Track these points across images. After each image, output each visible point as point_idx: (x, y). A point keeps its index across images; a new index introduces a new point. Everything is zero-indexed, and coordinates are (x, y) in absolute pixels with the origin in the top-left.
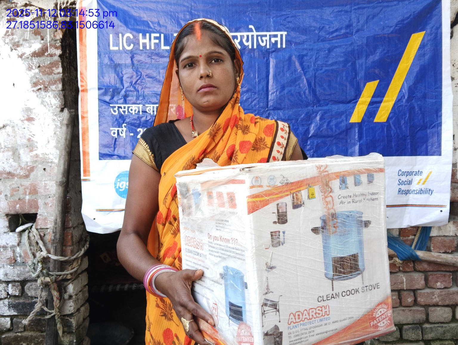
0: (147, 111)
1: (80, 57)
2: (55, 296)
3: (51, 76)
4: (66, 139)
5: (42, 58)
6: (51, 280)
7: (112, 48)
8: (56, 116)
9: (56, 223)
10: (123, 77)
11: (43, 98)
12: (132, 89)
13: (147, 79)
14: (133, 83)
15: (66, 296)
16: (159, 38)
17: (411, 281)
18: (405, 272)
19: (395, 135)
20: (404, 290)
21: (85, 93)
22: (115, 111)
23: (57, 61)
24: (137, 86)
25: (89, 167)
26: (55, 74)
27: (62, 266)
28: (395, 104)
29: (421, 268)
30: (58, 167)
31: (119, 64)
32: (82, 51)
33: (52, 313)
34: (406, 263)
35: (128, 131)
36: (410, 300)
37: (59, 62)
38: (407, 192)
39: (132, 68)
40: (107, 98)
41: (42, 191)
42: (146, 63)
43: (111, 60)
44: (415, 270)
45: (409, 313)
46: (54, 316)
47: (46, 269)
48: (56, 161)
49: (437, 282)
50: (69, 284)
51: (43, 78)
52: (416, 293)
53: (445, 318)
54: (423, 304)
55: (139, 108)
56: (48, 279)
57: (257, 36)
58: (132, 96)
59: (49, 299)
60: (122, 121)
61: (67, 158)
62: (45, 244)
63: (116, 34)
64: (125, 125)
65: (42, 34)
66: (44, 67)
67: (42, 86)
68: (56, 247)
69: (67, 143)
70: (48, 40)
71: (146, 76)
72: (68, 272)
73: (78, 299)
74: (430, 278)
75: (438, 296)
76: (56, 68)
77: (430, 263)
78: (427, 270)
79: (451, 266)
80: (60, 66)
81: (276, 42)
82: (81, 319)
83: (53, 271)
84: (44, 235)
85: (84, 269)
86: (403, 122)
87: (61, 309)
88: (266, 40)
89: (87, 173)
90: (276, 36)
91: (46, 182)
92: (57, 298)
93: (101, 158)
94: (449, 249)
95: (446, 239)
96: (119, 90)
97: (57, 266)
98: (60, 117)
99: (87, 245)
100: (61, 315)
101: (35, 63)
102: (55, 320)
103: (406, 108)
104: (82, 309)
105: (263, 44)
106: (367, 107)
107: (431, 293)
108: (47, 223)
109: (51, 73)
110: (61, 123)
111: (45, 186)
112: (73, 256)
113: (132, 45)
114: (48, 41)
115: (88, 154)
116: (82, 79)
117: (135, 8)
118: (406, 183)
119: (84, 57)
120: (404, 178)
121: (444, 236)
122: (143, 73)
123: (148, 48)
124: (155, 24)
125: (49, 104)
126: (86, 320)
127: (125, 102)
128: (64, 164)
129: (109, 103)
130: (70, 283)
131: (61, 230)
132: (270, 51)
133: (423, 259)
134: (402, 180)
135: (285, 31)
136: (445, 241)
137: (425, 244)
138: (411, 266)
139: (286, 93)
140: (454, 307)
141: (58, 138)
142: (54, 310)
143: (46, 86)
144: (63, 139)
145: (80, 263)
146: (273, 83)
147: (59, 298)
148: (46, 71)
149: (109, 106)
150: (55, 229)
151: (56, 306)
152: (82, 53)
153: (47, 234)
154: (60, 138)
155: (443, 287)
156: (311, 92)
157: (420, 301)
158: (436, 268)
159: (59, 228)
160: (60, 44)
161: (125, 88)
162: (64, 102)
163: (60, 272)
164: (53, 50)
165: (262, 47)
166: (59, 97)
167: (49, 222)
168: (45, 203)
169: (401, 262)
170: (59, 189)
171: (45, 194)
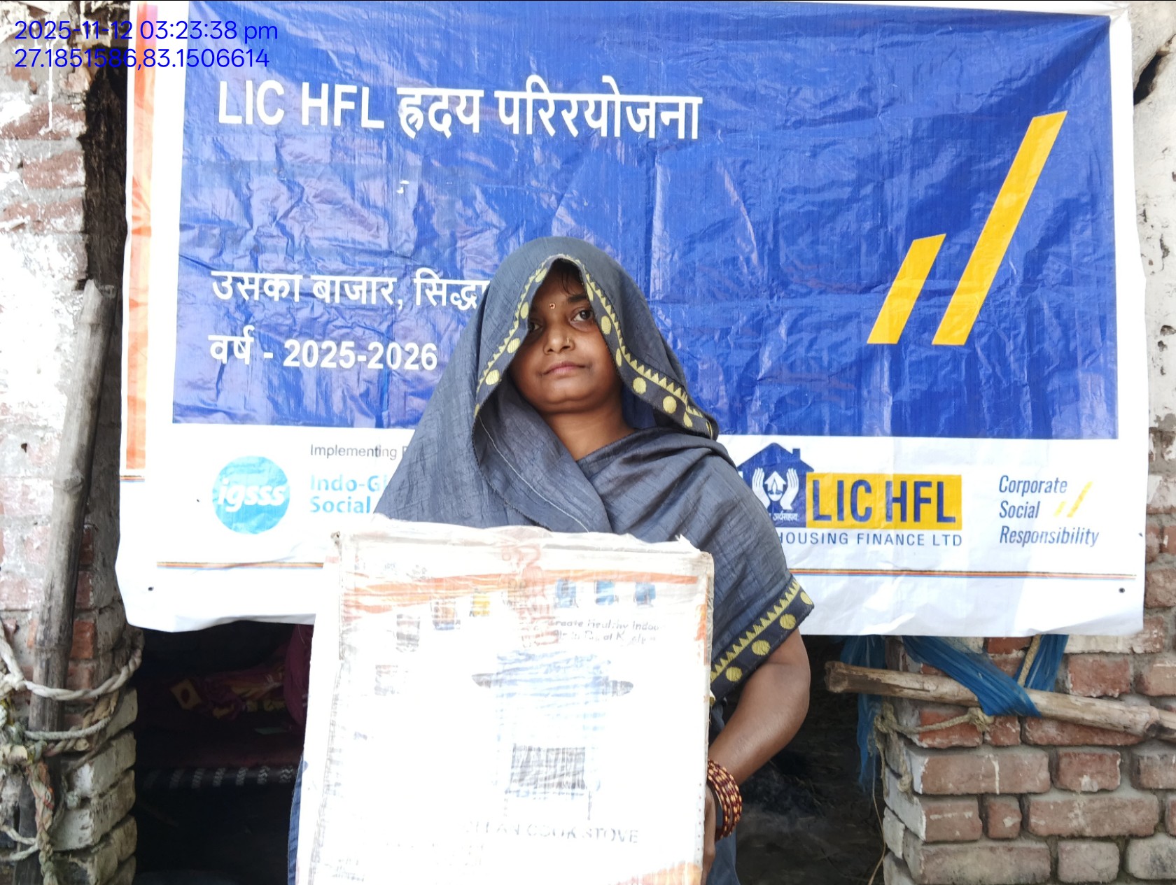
0: (315, 292)
1: (135, 140)
2: (40, 798)
3: (53, 193)
4: (88, 366)
5: (31, 143)
6: (29, 754)
7: (224, 118)
8: (63, 302)
9: (50, 597)
10: (250, 197)
11: (28, 250)
12: (274, 230)
13: (318, 206)
14: (280, 214)
15: (72, 799)
16: (357, 98)
17: (1013, 771)
18: (998, 746)
19: (988, 381)
20: (994, 795)
21: (143, 239)
22: (224, 291)
23: (71, 152)
24: (289, 223)
25: (144, 444)
26: (64, 187)
27: (62, 715)
28: (988, 298)
29: (1040, 738)
30: (61, 441)
31: (242, 162)
32: (141, 124)
33: (28, 846)
34: (1001, 723)
35: (259, 345)
36: (1010, 822)
37: (77, 154)
38: (1026, 538)
39: (278, 174)
40: (205, 254)
41: (16, 506)
42: (317, 162)
43: (219, 148)
44: (1025, 742)
45: (1007, 857)
46: (37, 852)
47: (17, 724)
48: (58, 424)
49: (1081, 775)
50: (82, 765)
51: (31, 196)
52: (1026, 804)
53: (1100, 872)
54: (1043, 831)
55: (291, 284)
56: (21, 752)
57: (624, 105)
58: (275, 250)
59: (24, 805)
60: (243, 319)
61: (88, 416)
62: (17, 652)
63: (238, 81)
64: (252, 328)
65: (33, 78)
66: (35, 166)
67: (28, 217)
68: (48, 661)
69: (91, 375)
70: (51, 93)
71: (315, 197)
72: (79, 733)
73: (105, 808)
74: (1064, 763)
75: (1084, 813)
76: (69, 169)
77: (1063, 722)
78: (1055, 742)
79: (1118, 732)
80: (81, 165)
81: (674, 123)
82: (114, 863)
83: (37, 730)
84: (17, 628)
85: (124, 725)
86: (1012, 347)
87: (54, 834)
88: (648, 118)
89: (138, 460)
90: (674, 107)
91: (27, 482)
92: (47, 805)
93: (178, 418)
94: (1114, 689)
95: (1105, 660)
96: (239, 232)
97: (48, 715)
98: (73, 304)
99: (136, 660)
100: (54, 852)
101: (10, 155)
102: (39, 865)
103: (1018, 309)
104: (118, 835)
105: (638, 128)
106: (914, 302)
107: (1064, 803)
108: (26, 594)
109: (53, 185)
110: (76, 321)
111: (25, 494)
112: (94, 688)
113: (280, 113)
114: (50, 98)
115: (144, 404)
116: (136, 201)
117: (293, 15)
118: (1021, 511)
119: (146, 137)
120: (1015, 499)
121: (1102, 653)
122: (307, 189)
123: (324, 121)
124: (348, 59)
125: (46, 267)
126: (127, 866)
127: (256, 267)
128: (81, 434)
129: (209, 268)
130: (85, 762)
131: (63, 617)
132: (658, 145)
133: (1047, 712)
134: (1010, 504)
135: (697, 94)
136: (1103, 667)
137: (1053, 673)
138: (1014, 731)
139: (697, 259)
140: (1123, 841)
141: (67, 361)
142: (35, 836)
143: (39, 218)
144: (79, 364)
145: (115, 708)
146: (665, 229)
147: (53, 804)
148: (40, 179)
149: (209, 274)
150: (46, 611)
151: (43, 825)
152: (141, 129)
153: (26, 625)
154: (72, 360)
155: (1096, 789)
156: (766, 258)
157: (1037, 825)
158: (1079, 736)
159: (60, 609)
160: (83, 105)
161: (255, 227)
162: (86, 265)
163: (58, 730)
164: (62, 121)
165: (637, 134)
166: (73, 250)
167: (30, 591)
168: (24, 541)
169: (989, 720)
170: (63, 501)
171: (24, 515)
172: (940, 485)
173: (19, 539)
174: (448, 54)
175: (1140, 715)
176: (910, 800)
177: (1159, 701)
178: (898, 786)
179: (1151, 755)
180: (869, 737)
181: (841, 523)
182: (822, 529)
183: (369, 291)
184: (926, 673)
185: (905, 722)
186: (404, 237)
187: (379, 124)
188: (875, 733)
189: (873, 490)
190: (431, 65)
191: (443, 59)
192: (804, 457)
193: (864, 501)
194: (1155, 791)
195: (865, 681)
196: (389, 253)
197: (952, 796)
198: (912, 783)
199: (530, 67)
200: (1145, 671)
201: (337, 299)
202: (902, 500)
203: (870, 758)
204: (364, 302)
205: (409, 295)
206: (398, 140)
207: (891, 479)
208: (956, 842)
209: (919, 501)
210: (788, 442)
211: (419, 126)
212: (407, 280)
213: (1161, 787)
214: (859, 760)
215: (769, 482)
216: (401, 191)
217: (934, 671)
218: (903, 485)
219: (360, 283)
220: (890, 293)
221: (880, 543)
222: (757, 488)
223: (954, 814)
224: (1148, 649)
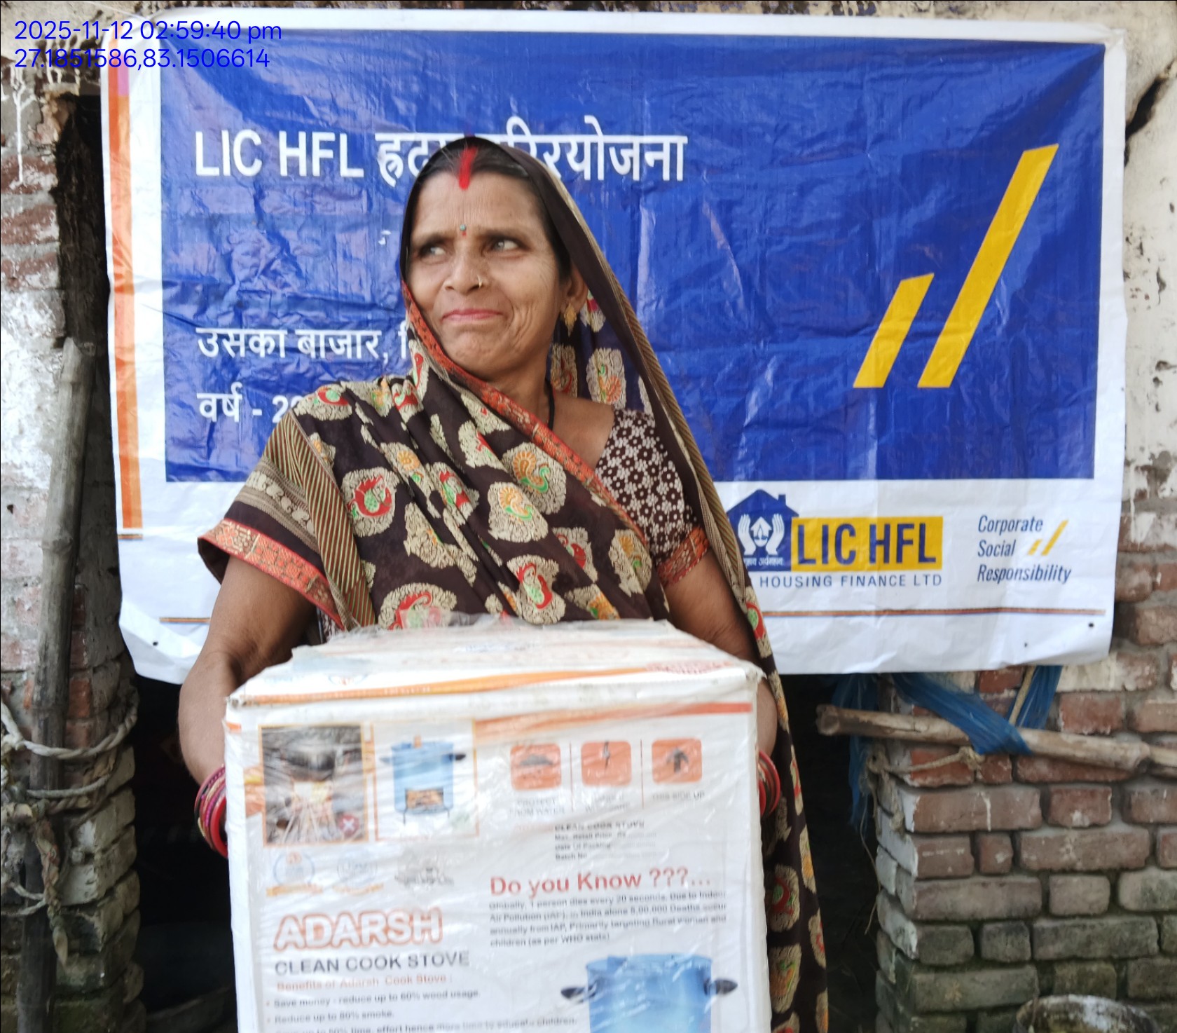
0: (300, 347)
1: (112, 196)
2: (46, 855)
3: (27, 249)
4: (71, 425)
6: (33, 811)
7: (202, 170)
8: (42, 360)
9: (44, 657)
10: (232, 251)
12: (256, 285)
14: (261, 268)
15: (77, 855)
16: (334, 146)
17: (1005, 807)
18: (989, 784)
19: (972, 423)
20: (985, 832)
21: (126, 297)
22: (210, 348)
23: (44, 206)
25: (139, 502)
26: (38, 242)
27: (62, 772)
28: (973, 339)
29: (1032, 775)
30: (48, 501)
31: (221, 215)
32: (118, 179)
33: (37, 900)
34: (993, 762)
35: (247, 402)
36: (1002, 857)
37: (50, 208)
38: (1001, 575)
39: (258, 226)
40: (188, 311)
41: (5, 568)
42: (297, 214)
43: (199, 202)
44: (1017, 780)
45: (998, 892)
46: (45, 907)
47: (19, 783)
48: (43, 485)
49: (1072, 810)
50: (84, 822)
51: (5, 253)
52: (1018, 840)
53: (1091, 905)
54: (1035, 866)
55: (276, 339)
56: (25, 810)
57: (607, 147)
58: (258, 306)
59: (29, 862)
60: (230, 376)
61: (73, 477)
62: (15, 713)
63: (214, 130)
64: (239, 385)
66: (8, 221)
67: (3, 275)
68: (46, 721)
69: (75, 434)
70: (20, 144)
71: (296, 249)
72: (80, 790)
73: (109, 863)
74: (1055, 799)
75: (1075, 848)
76: (42, 224)
77: (1055, 760)
78: (1047, 779)
79: (1110, 768)
80: (54, 220)
81: (659, 164)
82: (119, 916)
83: (38, 788)
84: (14, 687)
85: (123, 782)
86: (996, 389)
87: (61, 888)
88: (632, 159)
89: (134, 519)
90: (657, 147)
91: (15, 544)
92: (52, 861)
93: (173, 477)
94: (1105, 725)
95: (1097, 698)
96: (221, 289)
97: (49, 774)
98: (53, 362)
99: (132, 717)
100: (62, 906)
102: (47, 920)
103: (1003, 350)
104: (121, 889)
105: (622, 170)
106: (900, 345)
107: (1056, 838)
108: (19, 656)
109: (27, 240)
110: (57, 379)
111: (13, 555)
112: (92, 746)
113: (258, 163)
114: (19, 149)
115: (136, 464)
116: (117, 258)
118: (998, 550)
119: (124, 195)
120: (993, 539)
121: (1094, 691)
123: (303, 171)
124: (324, 104)
125: (23, 325)
126: (132, 918)
127: (239, 322)
128: (67, 494)
129: (194, 325)
130: (86, 818)
131: (59, 676)
132: (643, 187)
133: (1038, 750)
134: (988, 543)
135: (682, 133)
136: (1095, 704)
137: (1044, 712)
138: (1005, 768)
139: (683, 305)
140: (1114, 875)
141: (49, 421)
142: (42, 892)
143: (14, 275)
144: (62, 423)
145: (114, 765)
146: (650, 275)
147: (58, 860)
148: (12, 234)
149: (194, 332)
150: (42, 672)
151: (50, 881)
152: (118, 185)
153: (21, 686)
154: (54, 420)
155: (1087, 823)
156: (752, 303)
157: (1028, 860)
158: (1071, 773)
159: (55, 669)
160: (53, 157)
161: (237, 282)
162: (64, 323)
163: (59, 789)
164: (33, 174)
165: (620, 176)
166: (50, 307)
167: (24, 652)
168: (14, 602)
169: (979, 758)
170: (53, 563)
171: (14, 576)
172: (922, 527)
173: (10, 601)
174: (426, 98)
175: (1132, 751)
176: (902, 837)
177: (1150, 737)
178: (890, 824)
179: (1142, 790)
180: (860, 777)
181: (825, 566)
182: (806, 573)
183: (354, 345)
184: (917, 714)
185: (896, 762)
186: (387, 289)
187: (358, 173)
188: (866, 775)
189: (857, 532)
190: (409, 109)
191: (422, 102)
192: (789, 503)
193: (848, 545)
194: (1145, 825)
195: (857, 723)
196: (372, 306)
197: (944, 834)
198: (904, 821)
199: (510, 108)
200: (1137, 708)
201: (323, 354)
202: (885, 542)
203: (861, 799)
204: (349, 356)
205: (395, 349)
206: (378, 189)
207: (874, 522)
208: (948, 878)
209: (901, 542)
210: (774, 488)
211: (399, 173)
212: (391, 335)
213: (1151, 821)
214: (851, 801)
215: (755, 528)
216: (383, 242)
217: (925, 712)
218: (887, 528)
219: (345, 337)
220: (877, 335)
221: (863, 584)
222: (743, 534)
223: (947, 851)
224: (1140, 687)
